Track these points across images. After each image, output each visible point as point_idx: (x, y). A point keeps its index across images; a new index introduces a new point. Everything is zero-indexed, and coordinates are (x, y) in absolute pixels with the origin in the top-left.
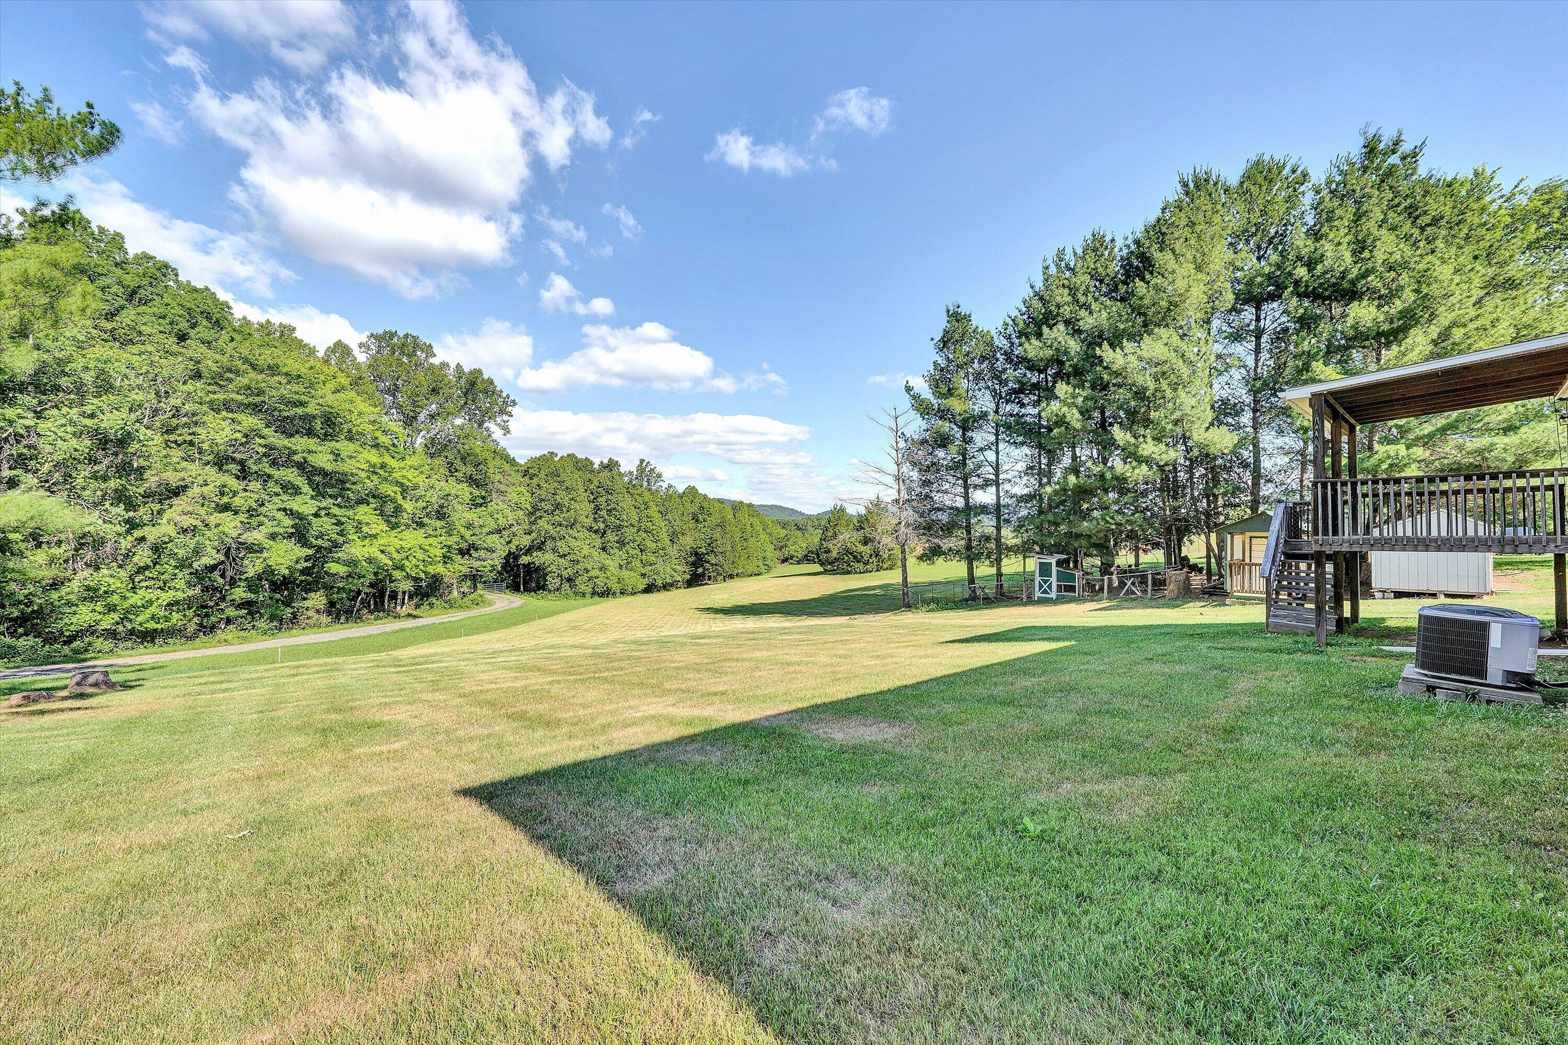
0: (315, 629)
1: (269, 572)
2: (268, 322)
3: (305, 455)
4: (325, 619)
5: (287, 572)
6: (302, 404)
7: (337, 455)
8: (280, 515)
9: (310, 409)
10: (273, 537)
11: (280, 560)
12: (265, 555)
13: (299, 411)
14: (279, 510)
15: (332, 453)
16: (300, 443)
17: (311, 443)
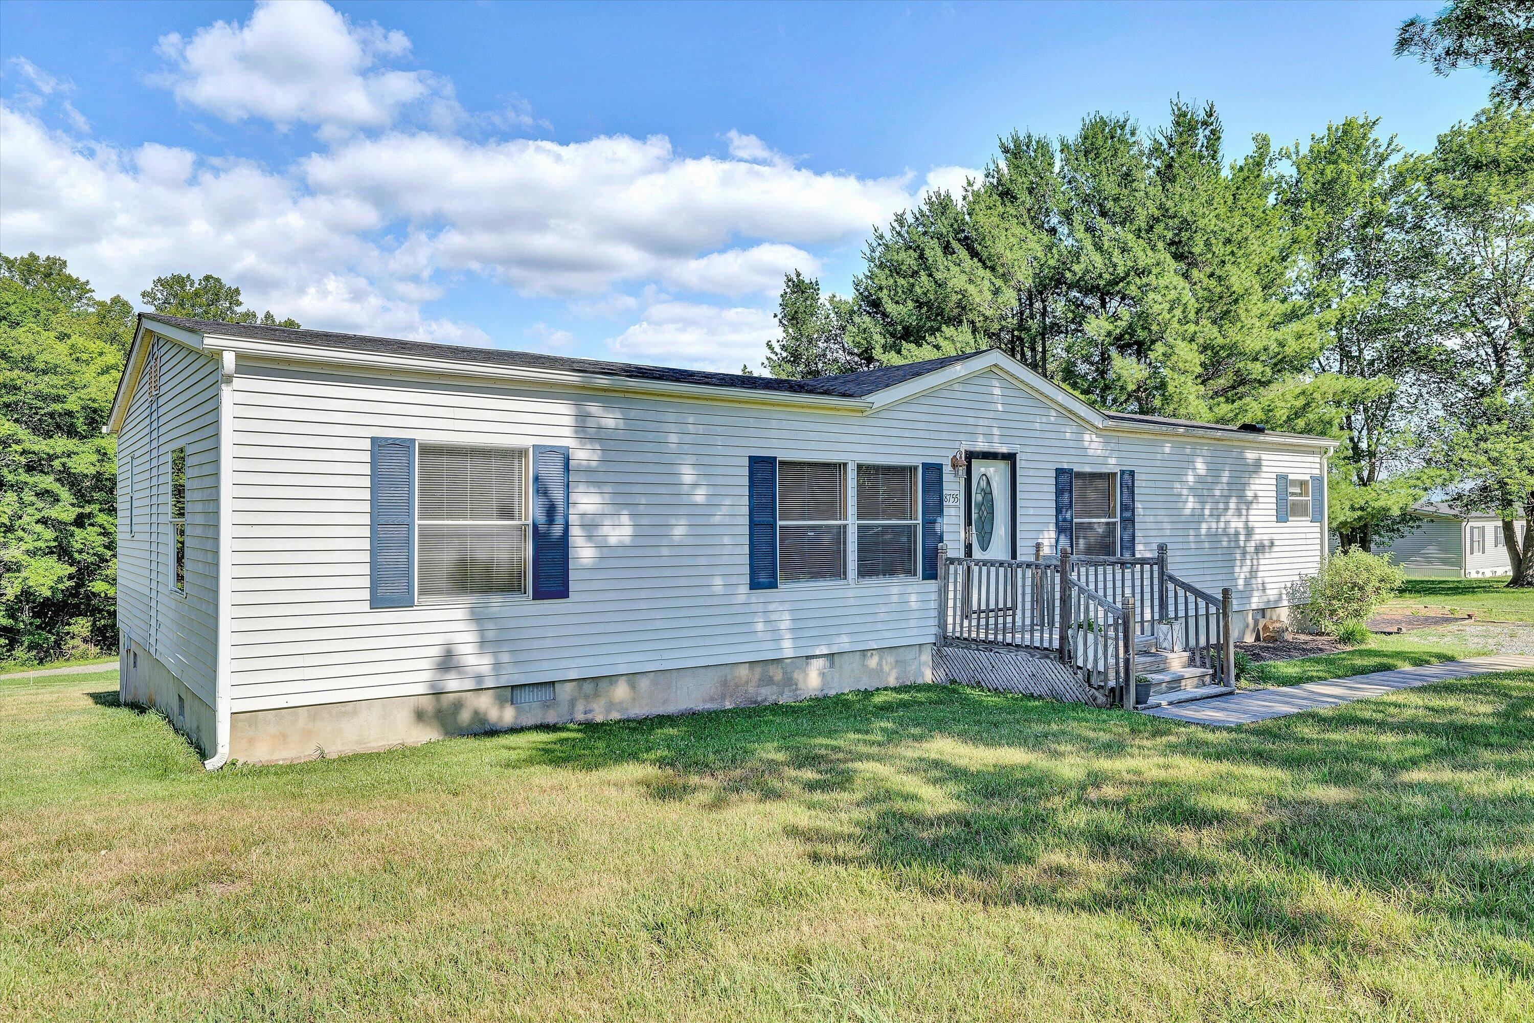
0: (82, 661)
1: (26, 595)
2: (32, 255)
3: (64, 460)
4: (94, 650)
5: (48, 593)
6: (58, 399)
7: (103, 455)
8: (39, 528)
9: (72, 404)
10: (32, 553)
11: (42, 581)
12: (24, 574)
13: (58, 407)
14: (38, 522)
15: (98, 451)
16: (60, 443)
17: (71, 444)
